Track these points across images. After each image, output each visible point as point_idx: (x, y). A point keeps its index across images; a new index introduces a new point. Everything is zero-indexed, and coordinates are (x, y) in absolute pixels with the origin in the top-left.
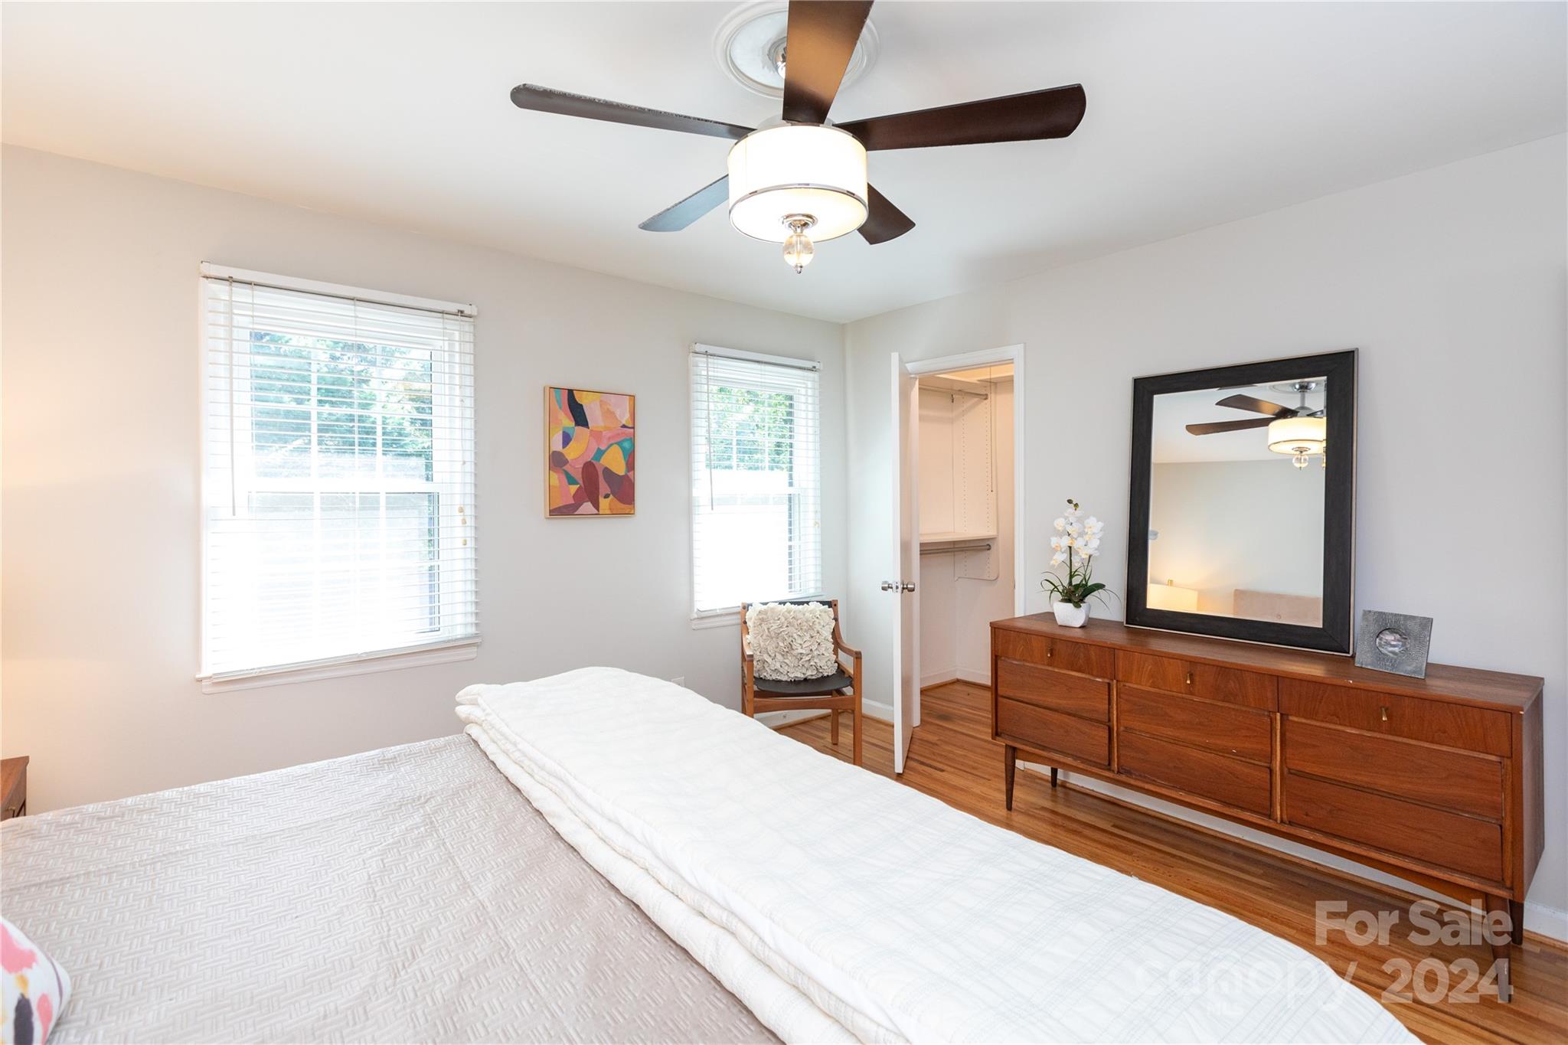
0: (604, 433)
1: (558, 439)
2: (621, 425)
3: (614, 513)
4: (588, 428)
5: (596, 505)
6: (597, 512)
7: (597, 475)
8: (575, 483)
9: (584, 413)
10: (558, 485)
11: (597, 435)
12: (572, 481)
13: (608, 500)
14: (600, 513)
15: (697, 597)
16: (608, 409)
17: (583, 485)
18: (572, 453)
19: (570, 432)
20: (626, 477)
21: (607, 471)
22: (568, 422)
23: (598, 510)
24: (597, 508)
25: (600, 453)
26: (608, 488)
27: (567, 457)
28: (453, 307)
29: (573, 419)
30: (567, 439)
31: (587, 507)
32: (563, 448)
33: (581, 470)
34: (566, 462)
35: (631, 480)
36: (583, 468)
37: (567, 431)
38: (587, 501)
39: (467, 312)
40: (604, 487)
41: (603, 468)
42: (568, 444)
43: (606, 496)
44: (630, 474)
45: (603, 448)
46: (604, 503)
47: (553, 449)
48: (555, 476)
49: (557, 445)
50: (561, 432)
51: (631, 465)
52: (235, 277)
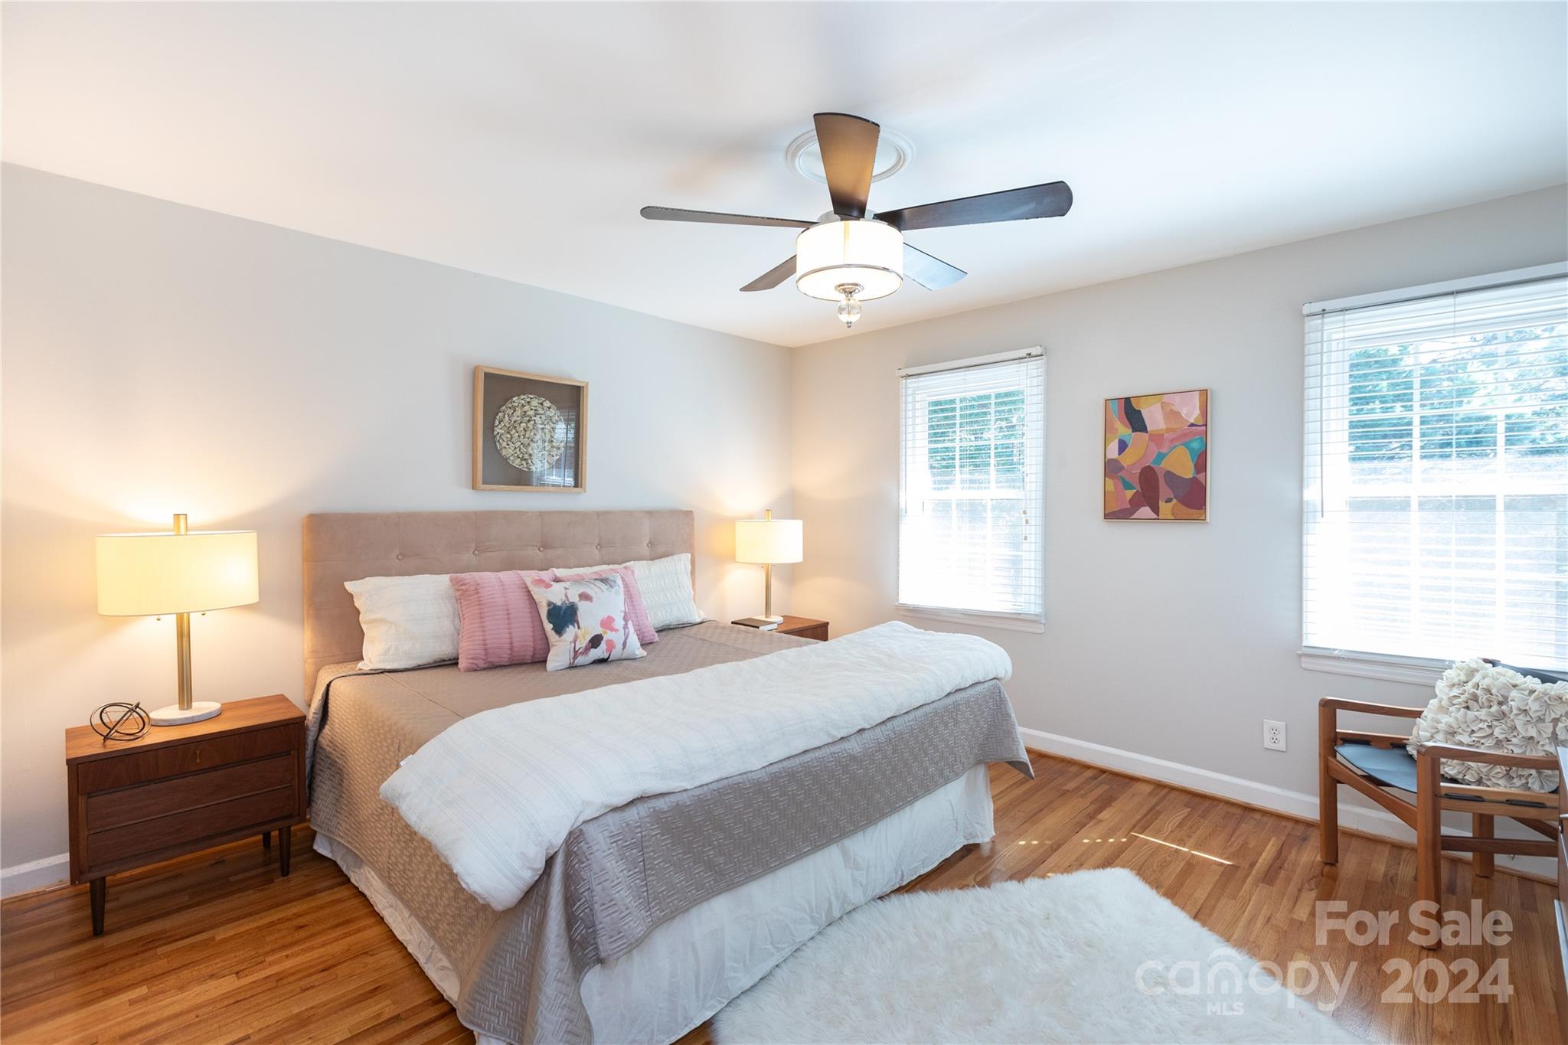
0: (1166, 435)
1: (1114, 446)
2: (1189, 424)
3: (1177, 517)
4: (1147, 432)
5: (1156, 510)
6: (1156, 516)
7: (1157, 480)
8: (1130, 487)
9: (1143, 420)
10: (1113, 490)
11: (1157, 438)
12: (1128, 486)
13: (1170, 505)
14: (1160, 518)
15: (1307, 628)
16: (1171, 410)
17: (1140, 490)
18: (1128, 459)
19: (1126, 439)
20: (1194, 480)
21: (1169, 475)
22: (1124, 431)
23: (1158, 516)
24: (1157, 513)
25: (1161, 457)
26: (1172, 493)
27: (1122, 463)
28: (1023, 353)
29: (1130, 426)
30: (1123, 446)
31: (1145, 511)
32: (1119, 454)
33: (1138, 475)
34: (1122, 468)
35: (1202, 484)
36: (1140, 473)
37: (1123, 439)
38: (1144, 506)
39: (1033, 354)
40: (1164, 491)
41: (1164, 472)
42: (1124, 450)
43: (1169, 501)
44: (1200, 476)
45: (1163, 451)
46: (1163, 506)
47: (1109, 456)
48: (1110, 482)
49: (1113, 452)
50: (1117, 440)
51: (1201, 464)
52: (909, 374)
